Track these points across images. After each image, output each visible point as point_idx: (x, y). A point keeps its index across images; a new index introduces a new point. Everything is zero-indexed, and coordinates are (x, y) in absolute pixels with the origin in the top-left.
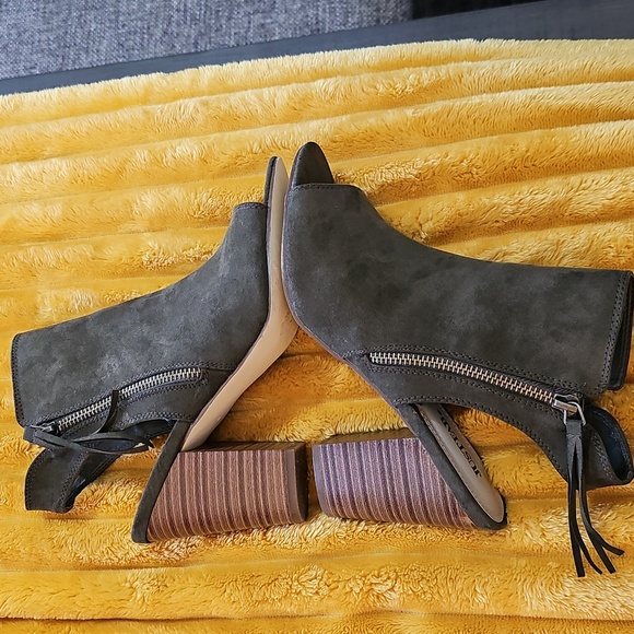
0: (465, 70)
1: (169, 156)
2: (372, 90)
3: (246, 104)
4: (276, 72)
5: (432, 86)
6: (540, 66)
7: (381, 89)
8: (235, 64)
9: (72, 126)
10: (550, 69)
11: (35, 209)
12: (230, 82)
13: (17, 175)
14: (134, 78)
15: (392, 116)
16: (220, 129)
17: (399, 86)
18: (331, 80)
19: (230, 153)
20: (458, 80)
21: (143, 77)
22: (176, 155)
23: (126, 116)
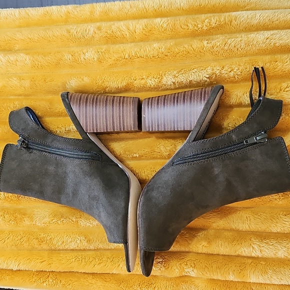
0: (233, 18)
1: (82, 58)
2: (186, 27)
3: (120, 31)
4: (135, 9)
5: (217, 27)
6: (271, 17)
7: (191, 27)
8: (113, 3)
9: (29, 36)
10: (276, 19)
11: (15, 82)
12: (110, 14)
13: (3, 61)
14: (59, 7)
15: (196, 44)
16: (107, 43)
17: (199, 26)
18: (165, 19)
19: (113, 58)
20: (229, 23)
21: (64, 7)
22: (86, 57)
23: (58, 33)
